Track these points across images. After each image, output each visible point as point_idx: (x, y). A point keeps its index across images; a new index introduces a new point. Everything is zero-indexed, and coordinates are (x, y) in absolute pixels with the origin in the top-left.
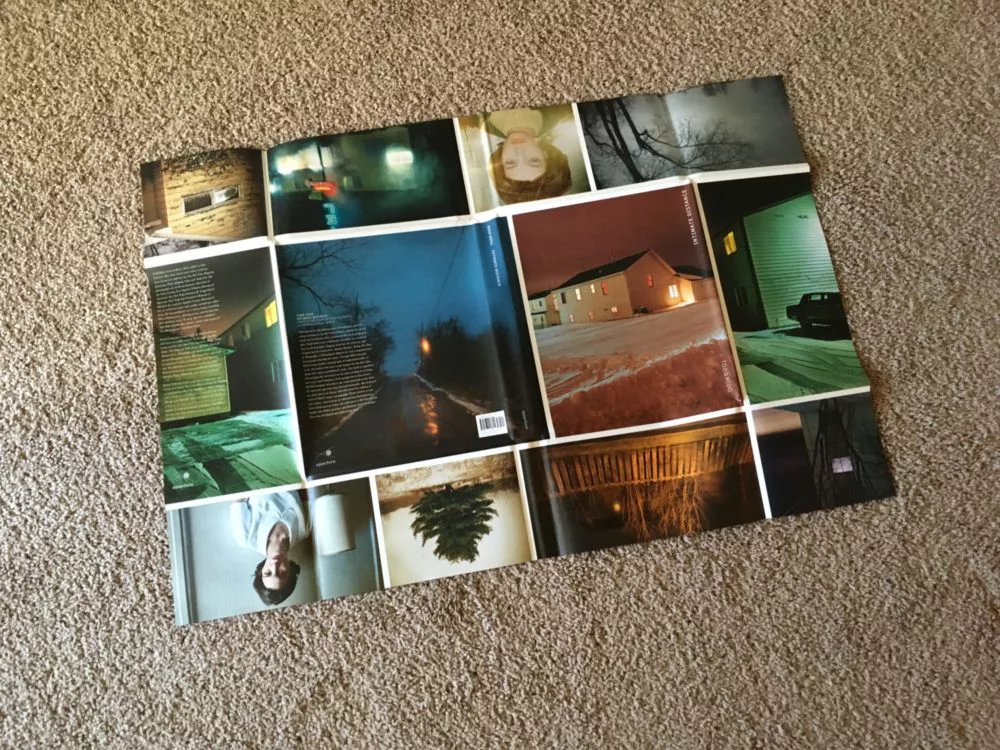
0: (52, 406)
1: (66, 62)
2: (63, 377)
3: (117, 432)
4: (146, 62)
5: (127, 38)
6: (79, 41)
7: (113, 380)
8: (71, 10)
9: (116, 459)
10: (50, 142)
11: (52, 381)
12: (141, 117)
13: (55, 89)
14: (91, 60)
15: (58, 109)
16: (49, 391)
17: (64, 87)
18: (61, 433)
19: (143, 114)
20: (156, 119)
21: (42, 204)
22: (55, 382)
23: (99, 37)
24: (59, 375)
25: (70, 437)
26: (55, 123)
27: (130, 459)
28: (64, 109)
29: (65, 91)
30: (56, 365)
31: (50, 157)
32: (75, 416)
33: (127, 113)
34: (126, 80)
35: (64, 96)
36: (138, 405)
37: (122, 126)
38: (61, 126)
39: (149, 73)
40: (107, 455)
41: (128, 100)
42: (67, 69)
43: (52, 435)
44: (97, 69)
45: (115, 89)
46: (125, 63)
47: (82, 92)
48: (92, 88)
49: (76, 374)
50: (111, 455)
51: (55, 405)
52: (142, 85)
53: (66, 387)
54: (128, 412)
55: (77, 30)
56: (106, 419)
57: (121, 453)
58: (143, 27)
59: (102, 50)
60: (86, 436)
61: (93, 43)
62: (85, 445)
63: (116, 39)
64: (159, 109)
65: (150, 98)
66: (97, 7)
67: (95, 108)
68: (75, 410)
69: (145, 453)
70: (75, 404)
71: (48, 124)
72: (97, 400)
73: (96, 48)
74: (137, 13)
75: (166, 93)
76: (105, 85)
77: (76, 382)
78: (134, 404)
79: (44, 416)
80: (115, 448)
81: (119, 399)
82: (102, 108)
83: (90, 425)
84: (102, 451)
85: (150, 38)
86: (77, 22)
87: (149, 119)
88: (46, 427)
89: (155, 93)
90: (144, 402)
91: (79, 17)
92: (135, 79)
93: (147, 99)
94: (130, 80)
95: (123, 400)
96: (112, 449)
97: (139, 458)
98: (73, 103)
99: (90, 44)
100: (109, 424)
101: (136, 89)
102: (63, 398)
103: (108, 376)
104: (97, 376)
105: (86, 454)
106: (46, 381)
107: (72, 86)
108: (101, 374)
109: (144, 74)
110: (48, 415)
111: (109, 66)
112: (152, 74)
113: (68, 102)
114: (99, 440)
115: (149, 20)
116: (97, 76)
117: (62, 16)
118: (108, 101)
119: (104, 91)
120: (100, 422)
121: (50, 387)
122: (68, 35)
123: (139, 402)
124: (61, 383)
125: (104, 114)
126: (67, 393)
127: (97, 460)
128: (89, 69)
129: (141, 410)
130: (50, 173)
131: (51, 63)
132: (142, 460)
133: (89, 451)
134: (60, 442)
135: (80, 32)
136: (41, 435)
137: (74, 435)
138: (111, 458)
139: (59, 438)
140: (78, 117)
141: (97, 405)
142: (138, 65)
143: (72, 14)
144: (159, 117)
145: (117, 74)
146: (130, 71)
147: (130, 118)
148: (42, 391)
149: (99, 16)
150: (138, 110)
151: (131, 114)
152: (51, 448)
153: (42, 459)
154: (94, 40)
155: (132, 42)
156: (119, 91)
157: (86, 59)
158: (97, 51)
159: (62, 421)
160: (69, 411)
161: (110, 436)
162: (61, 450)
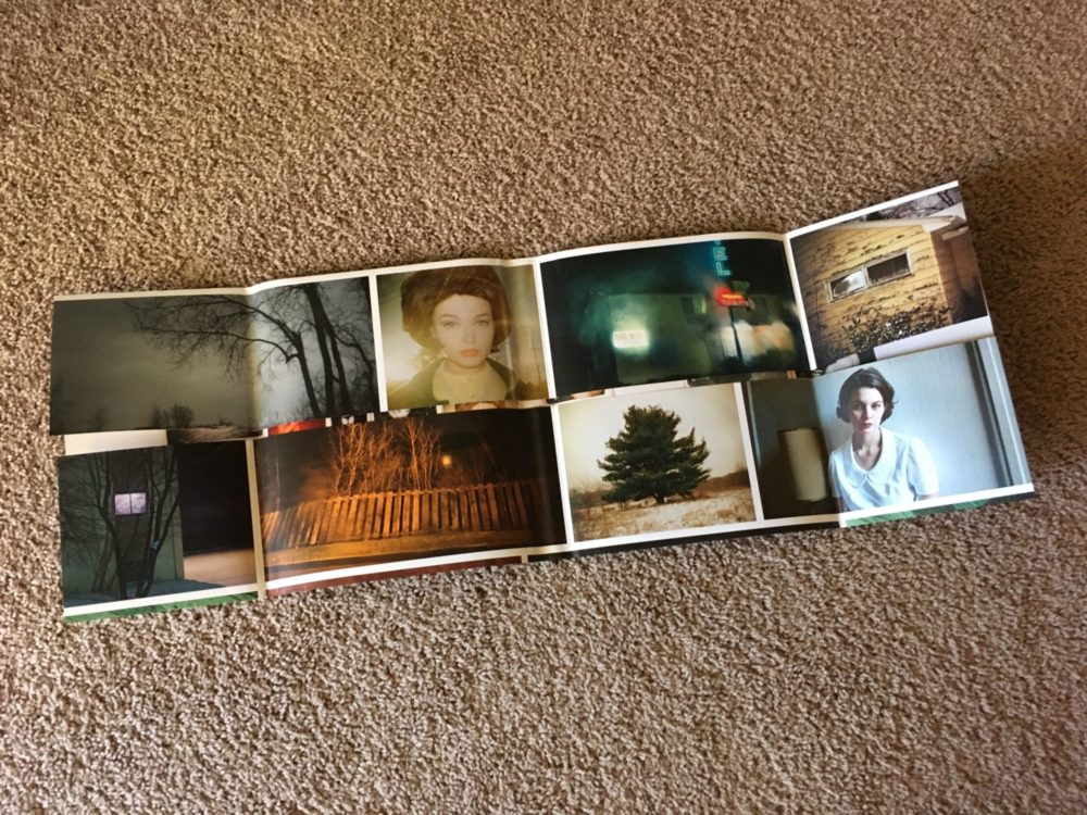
0: (105, 687)
1: (30, 205)
2: (112, 642)
3: (200, 705)
4: (138, 187)
5: (106, 159)
6: (42, 174)
7: (181, 634)
8: (22, 132)
9: (206, 744)
10: (29, 319)
11: (98, 650)
12: (147, 262)
13: (23, 243)
14: (63, 197)
15: (32, 271)
16: (96, 666)
17: (34, 240)
18: (125, 722)
19: (148, 259)
20: (168, 262)
21: (36, 406)
22: (102, 651)
23: (68, 164)
24: (106, 641)
25: (137, 723)
26: (32, 292)
27: (225, 741)
28: (40, 270)
29: (36, 244)
30: (98, 627)
31: (34, 340)
32: (139, 695)
33: (127, 261)
34: (117, 216)
35: (36, 252)
36: (222, 663)
37: (124, 279)
38: (40, 294)
39: (147, 202)
40: (194, 740)
41: (124, 243)
42: (33, 215)
43: (113, 726)
44: (74, 207)
45: (104, 230)
46: (110, 194)
47: (59, 242)
48: (72, 235)
49: (129, 635)
50: (199, 739)
51: (108, 684)
52: (139, 219)
53: (119, 655)
54: (210, 674)
55: (37, 160)
56: (182, 691)
57: (212, 734)
58: (125, 139)
59: (75, 180)
60: (160, 720)
61: (61, 172)
62: (160, 733)
63: (91, 162)
64: (168, 248)
65: (155, 235)
66: (57, 124)
67: (82, 261)
68: (138, 686)
69: (244, 729)
70: (135, 677)
71: (22, 293)
72: (165, 666)
73: (67, 178)
74: (112, 122)
75: (174, 224)
76: (90, 228)
77: (130, 646)
78: (216, 662)
79: (97, 703)
80: (203, 729)
81: (194, 659)
82: (92, 260)
83: (161, 701)
84: (185, 736)
85: (137, 154)
86: (34, 148)
87: (158, 264)
88: (102, 717)
89: (160, 227)
90: (229, 657)
91: (35, 141)
92: (128, 212)
93: (150, 237)
94: (122, 216)
95: (200, 658)
96: (198, 731)
97: (238, 737)
98: (50, 259)
99: (58, 176)
100: (188, 696)
101: (133, 227)
102: (117, 672)
103: (173, 629)
104: (158, 632)
105: (165, 745)
106: (89, 653)
107: (44, 237)
108: (163, 629)
109: (139, 204)
110: (102, 700)
111: (90, 202)
112: (151, 202)
113: (43, 260)
114: (180, 722)
115: (130, 129)
116: (77, 217)
117: (12, 143)
118: (97, 248)
119: (90, 237)
120: (174, 696)
121: (97, 660)
122: (26, 168)
123: (223, 659)
124: (111, 651)
125: (96, 267)
126: (122, 663)
127: (181, 749)
128: (64, 210)
129: (227, 669)
130: (38, 361)
131: (9, 210)
132: (243, 739)
133: (168, 740)
134: (125, 735)
135: (41, 160)
136: (97, 730)
137: (142, 720)
138: (200, 744)
139: (123, 730)
140: (62, 278)
141: (166, 673)
142: (128, 192)
143: (25, 138)
144: (172, 259)
145: (103, 210)
146: (119, 202)
147: (132, 266)
148: (87, 668)
149: (62, 134)
150: (141, 255)
151: (132, 262)
152: (115, 746)
153: (106, 763)
154: (62, 168)
155: (115, 163)
156: (110, 233)
157: (57, 197)
158: (70, 183)
159: (122, 704)
160: (130, 689)
161: (192, 714)
162: (129, 745)
